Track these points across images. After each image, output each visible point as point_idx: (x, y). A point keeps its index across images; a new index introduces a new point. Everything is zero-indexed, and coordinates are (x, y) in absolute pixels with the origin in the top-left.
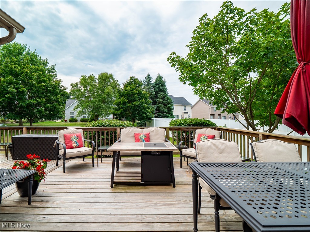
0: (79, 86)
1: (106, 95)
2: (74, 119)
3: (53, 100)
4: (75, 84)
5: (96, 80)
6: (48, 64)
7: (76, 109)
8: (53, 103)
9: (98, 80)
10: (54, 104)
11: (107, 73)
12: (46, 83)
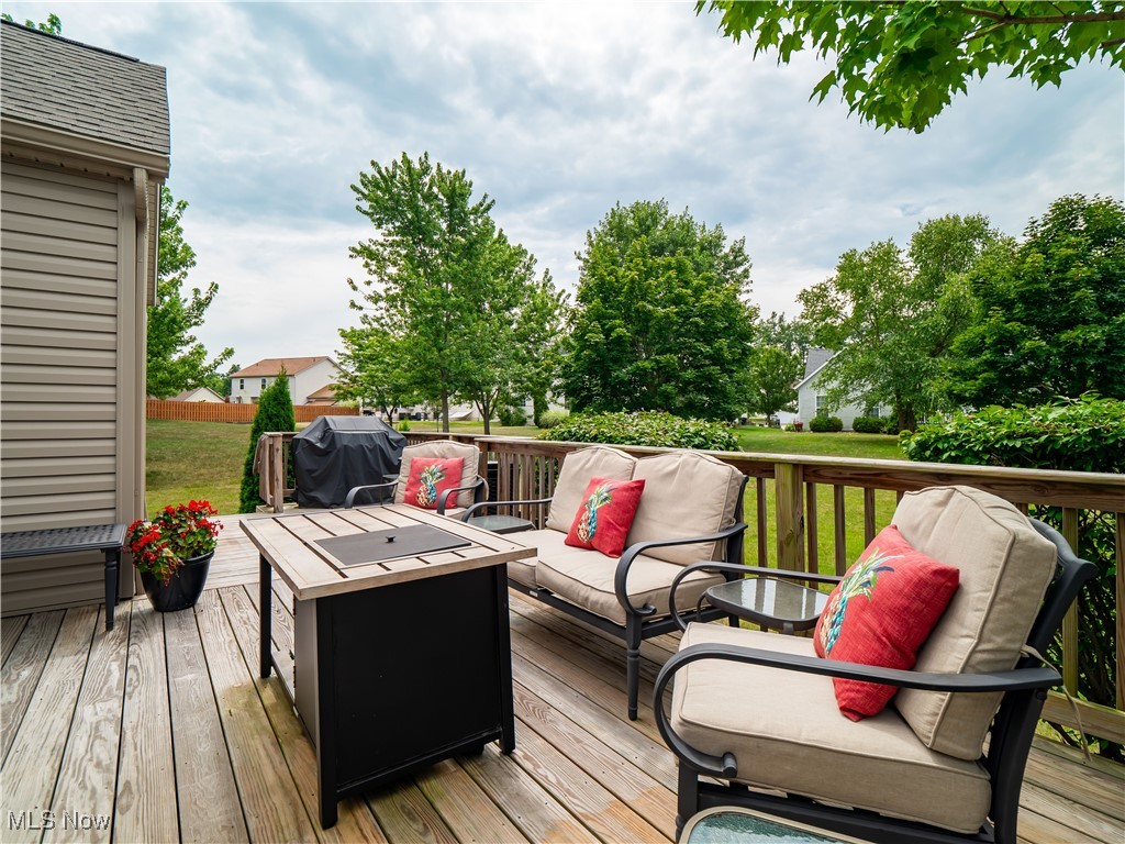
0: (833, 293)
1: (945, 313)
2: (830, 421)
3: (706, 358)
4: (815, 290)
5: (902, 257)
6: (724, 242)
7: (825, 381)
8: (703, 366)
9: (912, 255)
10: (706, 368)
11: (956, 218)
12: (686, 304)
